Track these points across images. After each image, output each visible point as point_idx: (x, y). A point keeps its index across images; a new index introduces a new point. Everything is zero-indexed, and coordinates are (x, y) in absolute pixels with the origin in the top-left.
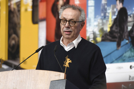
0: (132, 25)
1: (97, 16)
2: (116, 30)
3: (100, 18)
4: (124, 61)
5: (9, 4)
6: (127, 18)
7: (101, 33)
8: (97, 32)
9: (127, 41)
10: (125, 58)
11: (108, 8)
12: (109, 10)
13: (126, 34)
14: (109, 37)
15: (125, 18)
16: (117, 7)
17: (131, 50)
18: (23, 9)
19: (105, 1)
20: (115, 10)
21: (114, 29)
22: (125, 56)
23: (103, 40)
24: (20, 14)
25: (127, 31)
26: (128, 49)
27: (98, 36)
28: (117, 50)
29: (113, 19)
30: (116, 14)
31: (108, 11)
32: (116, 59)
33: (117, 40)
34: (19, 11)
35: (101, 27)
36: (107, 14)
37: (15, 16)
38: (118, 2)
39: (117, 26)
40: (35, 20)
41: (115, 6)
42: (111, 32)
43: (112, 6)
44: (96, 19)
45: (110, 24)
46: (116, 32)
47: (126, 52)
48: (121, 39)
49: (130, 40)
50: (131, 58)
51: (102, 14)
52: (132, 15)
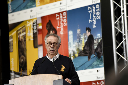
0: (97, 45)
1: (75, 41)
2: (87, 49)
3: (77, 42)
4: (93, 68)
5: (18, 37)
6: (93, 41)
7: (78, 51)
8: (75, 51)
9: (94, 55)
10: (93, 66)
11: (81, 36)
12: (82, 36)
13: (93, 51)
14: (83, 53)
15: (92, 41)
16: (87, 35)
17: (97, 60)
18: (27, 40)
19: (80, 31)
20: (86, 36)
21: (86, 48)
22: (93, 65)
23: (79, 56)
24: (26, 43)
25: (94, 49)
26: (95, 60)
27: (76, 53)
28: (88, 61)
29: (85, 42)
30: (87, 39)
31: (81, 38)
32: (88, 67)
33: (88, 55)
34: (25, 41)
35: (77, 48)
36: (81, 40)
37: (23, 44)
38: (87, 31)
39: (87, 46)
40: (36, 46)
41: (86, 34)
42: (84, 50)
43: (84, 34)
44: (74, 43)
45: (83, 45)
46: (87, 50)
47: (94, 62)
48: (90, 54)
49: (96, 54)
50: (97, 66)
51: (78, 40)
52: (96, 39)
